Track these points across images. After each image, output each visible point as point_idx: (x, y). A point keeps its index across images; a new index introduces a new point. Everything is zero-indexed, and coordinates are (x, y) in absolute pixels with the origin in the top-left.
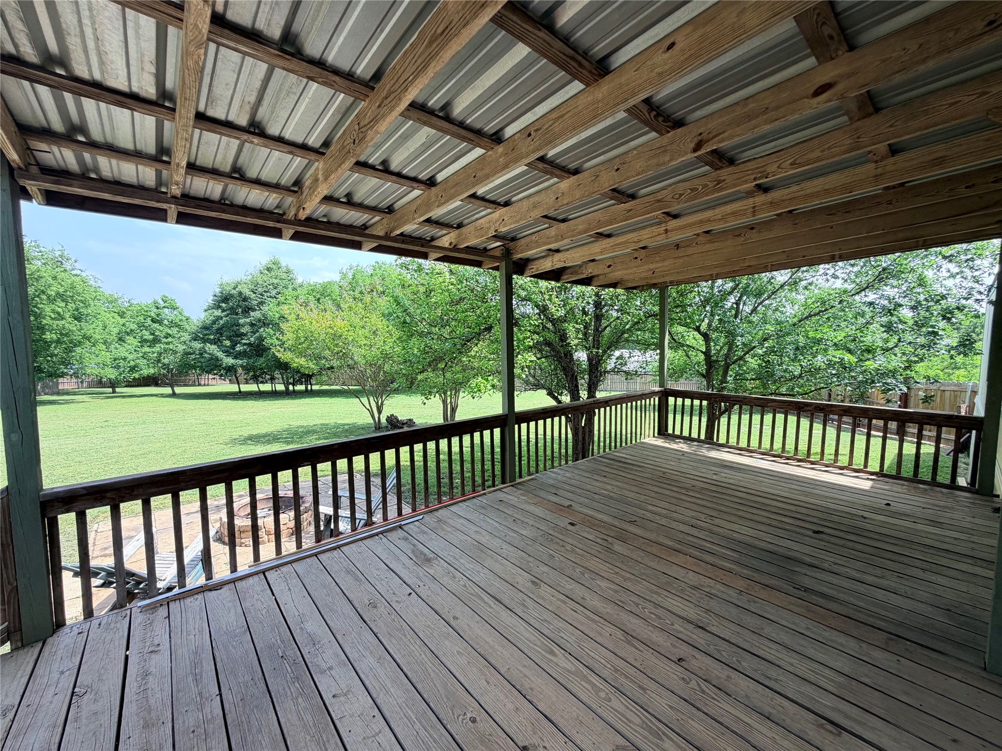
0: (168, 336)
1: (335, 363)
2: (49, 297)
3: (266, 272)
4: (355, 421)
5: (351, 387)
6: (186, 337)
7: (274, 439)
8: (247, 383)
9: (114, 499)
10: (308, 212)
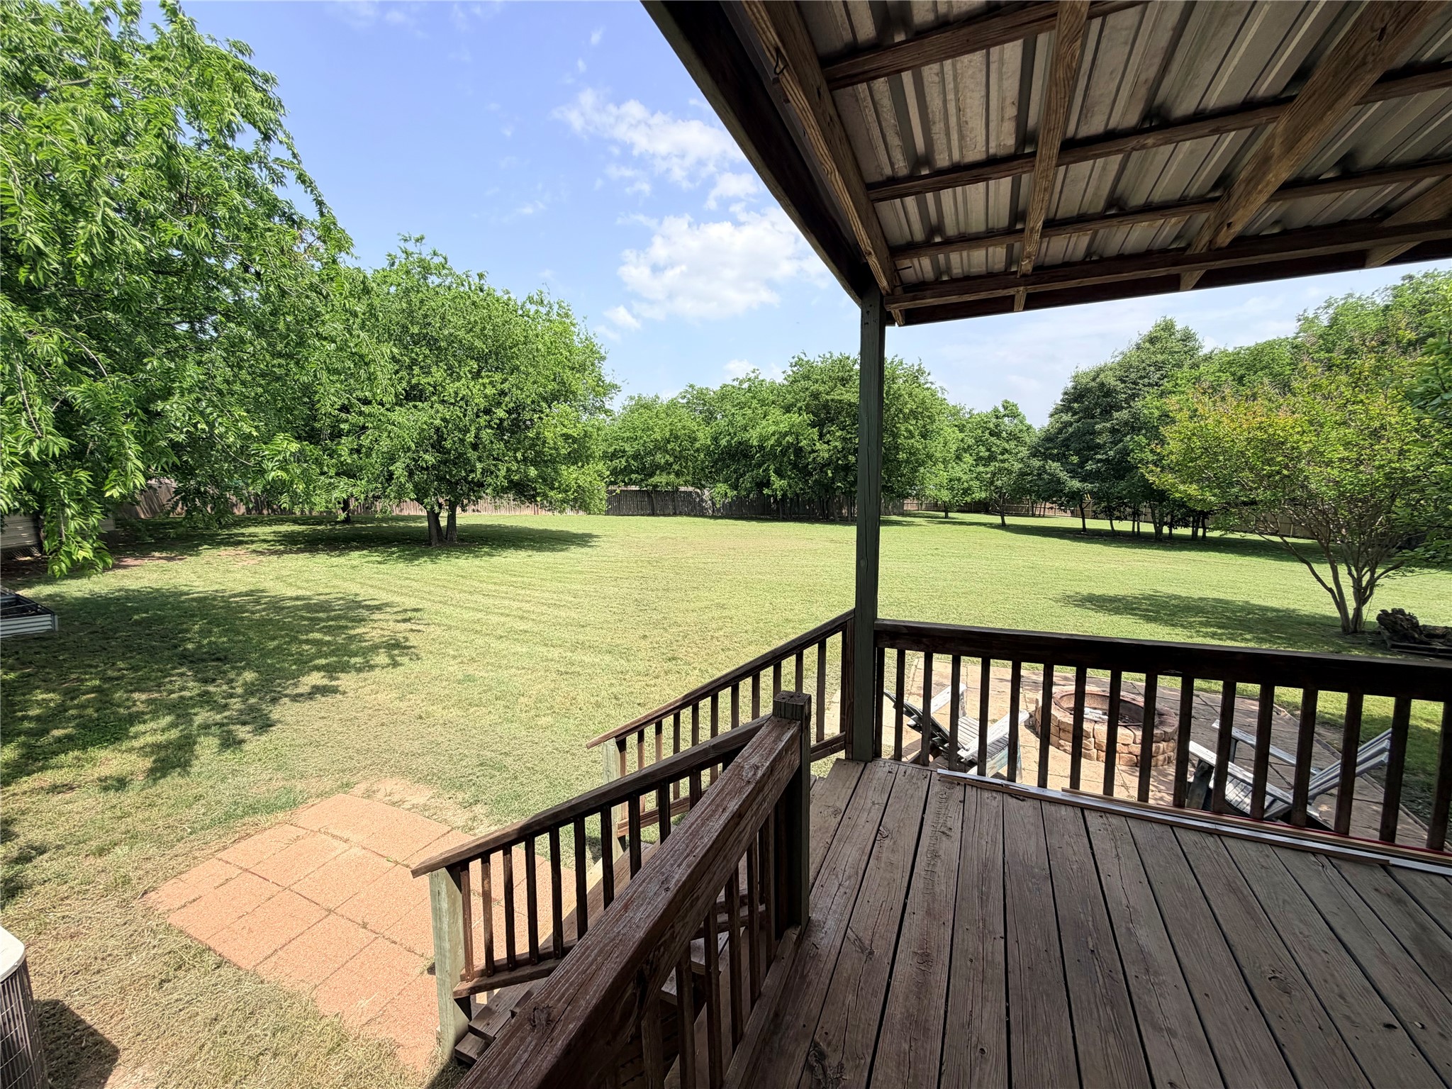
0: (1005, 451)
1: (1261, 495)
2: (904, 414)
3: (1147, 345)
4: (1292, 607)
5: (1289, 540)
6: (1024, 452)
7: (1125, 608)
8: (1095, 517)
9: (928, 646)
10: (1237, 229)
